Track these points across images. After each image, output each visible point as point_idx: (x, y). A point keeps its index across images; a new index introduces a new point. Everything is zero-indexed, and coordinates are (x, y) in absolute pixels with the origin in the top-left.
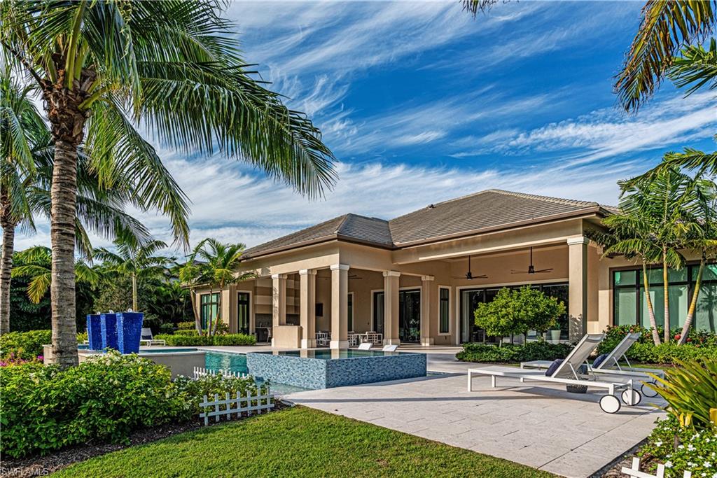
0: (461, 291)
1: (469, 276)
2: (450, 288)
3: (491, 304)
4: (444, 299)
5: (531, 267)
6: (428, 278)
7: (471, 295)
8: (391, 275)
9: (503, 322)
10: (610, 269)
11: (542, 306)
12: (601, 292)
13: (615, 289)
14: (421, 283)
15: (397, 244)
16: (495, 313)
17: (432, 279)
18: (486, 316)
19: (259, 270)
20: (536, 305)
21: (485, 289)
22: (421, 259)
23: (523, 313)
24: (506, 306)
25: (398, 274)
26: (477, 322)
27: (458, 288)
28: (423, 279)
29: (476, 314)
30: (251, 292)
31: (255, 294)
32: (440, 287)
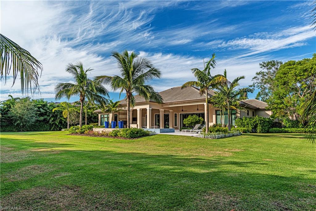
0: (180, 114)
1: (182, 111)
2: (177, 113)
3: (187, 119)
4: (176, 116)
5: (198, 109)
6: (171, 111)
7: (183, 115)
8: (162, 110)
9: (189, 123)
10: (215, 110)
11: (197, 119)
12: (213, 115)
13: (217, 115)
14: (169, 112)
15: (164, 102)
16: (187, 121)
17: (172, 111)
18: (186, 121)
19: (123, 108)
20: (196, 119)
21: (187, 114)
22: (170, 106)
23: (193, 121)
24: (190, 119)
25: (164, 110)
26: (184, 123)
27: (179, 113)
28: (170, 111)
29: (184, 121)
30: (118, 114)
31: (119, 114)
32: (175, 113)
